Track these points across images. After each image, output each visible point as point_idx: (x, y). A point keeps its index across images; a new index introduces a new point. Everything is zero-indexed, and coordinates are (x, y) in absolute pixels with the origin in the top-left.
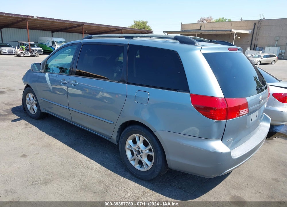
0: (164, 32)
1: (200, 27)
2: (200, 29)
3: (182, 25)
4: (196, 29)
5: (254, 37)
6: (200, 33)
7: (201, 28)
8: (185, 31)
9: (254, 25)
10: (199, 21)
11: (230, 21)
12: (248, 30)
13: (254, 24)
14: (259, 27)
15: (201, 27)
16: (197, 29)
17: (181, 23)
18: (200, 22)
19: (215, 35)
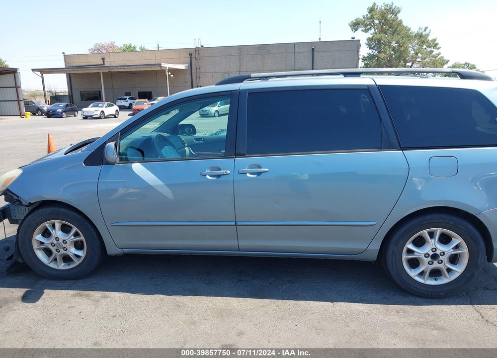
0: (33, 70)
1: (102, 61)
2: (102, 63)
3: (66, 57)
4: (95, 64)
5: (193, 75)
6: (107, 71)
7: (104, 62)
8: (72, 67)
9: (189, 57)
10: (94, 50)
11: (143, 50)
12: (183, 63)
13: (190, 54)
14: (198, 59)
15: (103, 59)
16: (98, 63)
17: (63, 53)
18: (96, 52)
19: (131, 72)
